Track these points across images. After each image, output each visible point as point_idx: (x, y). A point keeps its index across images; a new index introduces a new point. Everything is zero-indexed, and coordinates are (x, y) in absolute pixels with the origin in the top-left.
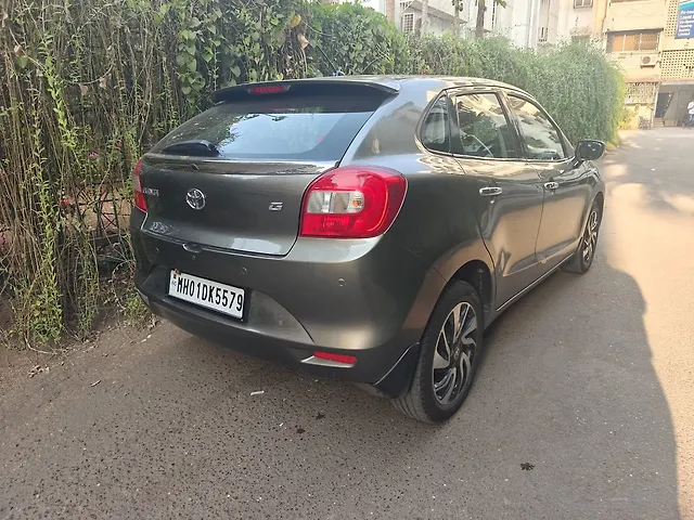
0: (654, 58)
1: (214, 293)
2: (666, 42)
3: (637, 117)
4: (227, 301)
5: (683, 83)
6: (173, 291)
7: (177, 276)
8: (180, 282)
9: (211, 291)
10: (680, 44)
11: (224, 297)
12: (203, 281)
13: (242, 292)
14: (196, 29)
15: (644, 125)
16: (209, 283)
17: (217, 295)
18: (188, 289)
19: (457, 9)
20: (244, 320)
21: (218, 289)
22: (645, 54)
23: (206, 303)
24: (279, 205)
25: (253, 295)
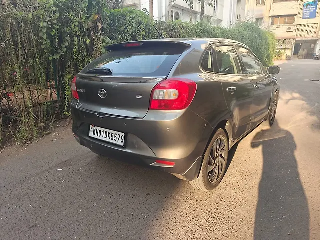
0: (293, 28)
1: (110, 135)
2: (298, 21)
3: (285, 54)
4: (117, 139)
5: (306, 39)
6: (91, 134)
7: (93, 128)
8: (95, 131)
9: (109, 134)
10: (305, 22)
11: (115, 137)
12: (105, 130)
13: (124, 135)
14: (48, 22)
15: (288, 59)
16: (108, 131)
17: (112, 136)
18: (98, 134)
19: (191, 8)
20: (125, 147)
21: (113, 133)
22: (289, 26)
23: (107, 140)
24: (141, 96)
25: (129, 135)
